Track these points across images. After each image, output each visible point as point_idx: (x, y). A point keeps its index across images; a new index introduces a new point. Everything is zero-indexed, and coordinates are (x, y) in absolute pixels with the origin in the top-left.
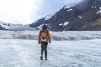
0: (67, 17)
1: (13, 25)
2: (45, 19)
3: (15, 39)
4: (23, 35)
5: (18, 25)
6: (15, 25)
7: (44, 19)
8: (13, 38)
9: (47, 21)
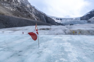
1: (64, 19)
3: (66, 34)
4: (73, 30)
5: (69, 19)
8: (65, 33)
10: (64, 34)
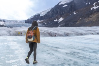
0: (61, 13)
1: (8, 21)
2: (41, 16)
3: (10, 35)
4: (18, 32)
5: (13, 21)
6: (10, 21)
7: (39, 15)
9: (42, 17)
10: (8, 35)
